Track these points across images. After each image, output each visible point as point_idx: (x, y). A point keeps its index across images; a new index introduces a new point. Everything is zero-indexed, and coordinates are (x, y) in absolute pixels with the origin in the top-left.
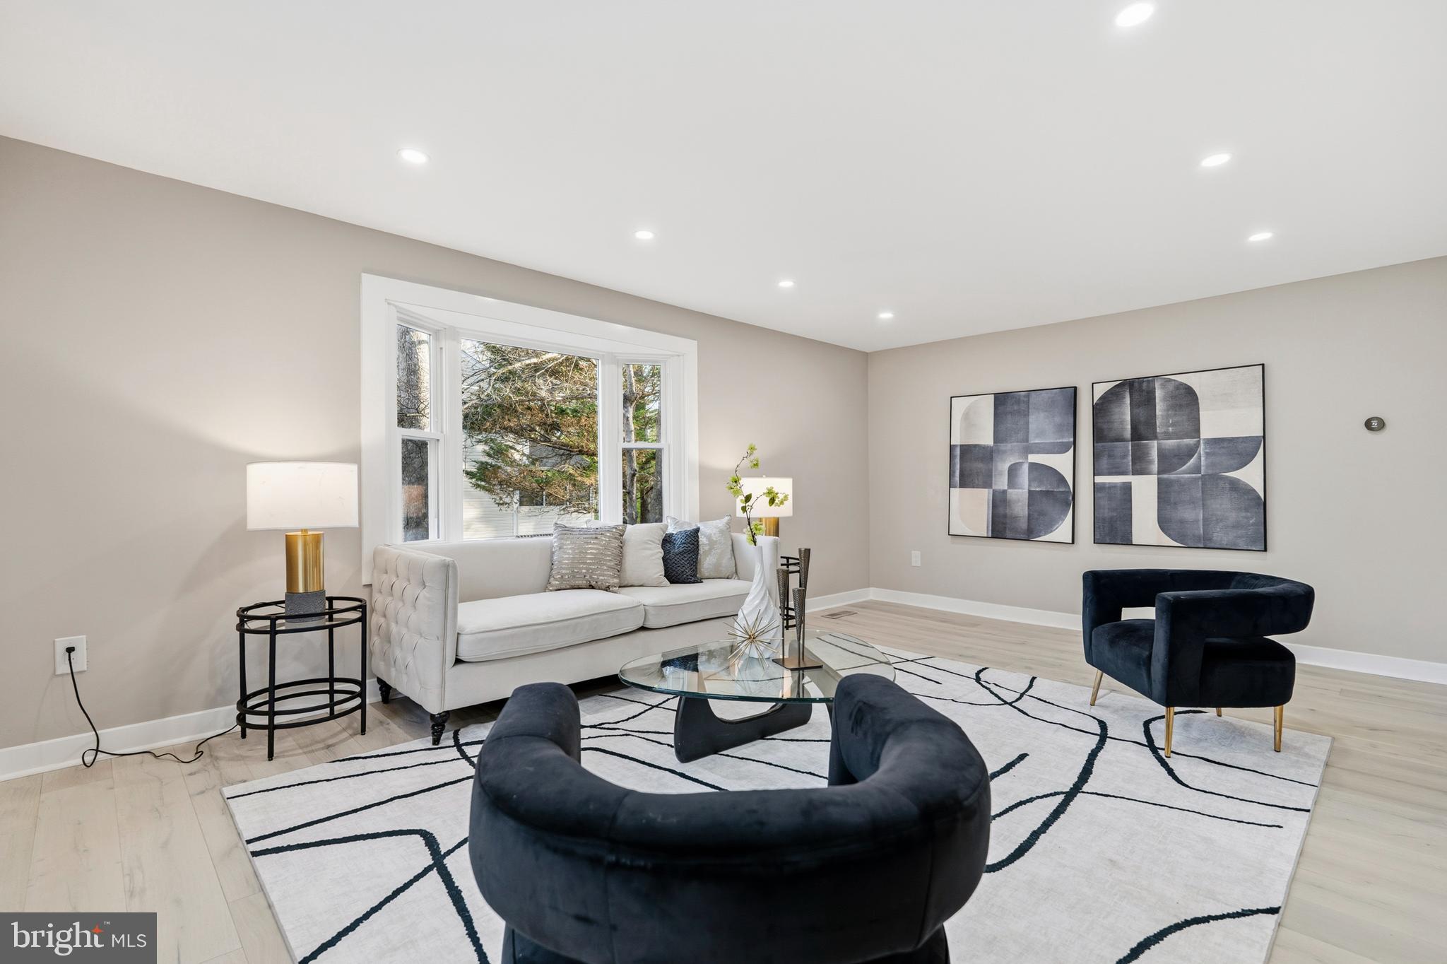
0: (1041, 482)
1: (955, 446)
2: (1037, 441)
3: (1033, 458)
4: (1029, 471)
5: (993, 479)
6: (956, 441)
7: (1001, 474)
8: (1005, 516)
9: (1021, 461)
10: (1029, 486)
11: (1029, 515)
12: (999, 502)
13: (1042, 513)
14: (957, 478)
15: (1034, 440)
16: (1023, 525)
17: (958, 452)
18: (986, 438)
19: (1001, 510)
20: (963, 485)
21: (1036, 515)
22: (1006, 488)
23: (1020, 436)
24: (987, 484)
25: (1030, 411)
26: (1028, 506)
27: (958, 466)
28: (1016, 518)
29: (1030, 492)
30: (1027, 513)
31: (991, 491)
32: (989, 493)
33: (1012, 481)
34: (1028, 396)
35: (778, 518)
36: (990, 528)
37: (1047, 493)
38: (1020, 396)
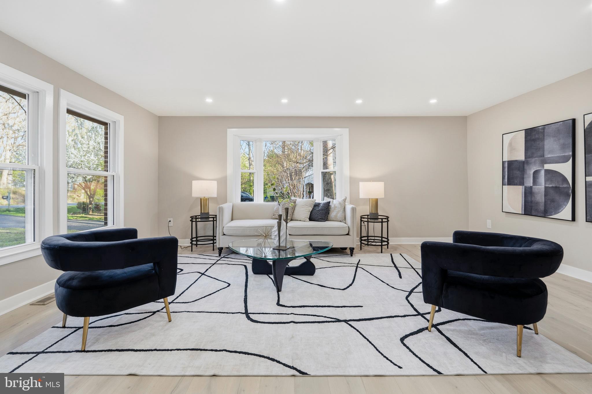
0: (552, 181)
1: (505, 161)
2: (549, 156)
3: (547, 167)
4: (545, 175)
5: (525, 180)
6: (506, 159)
7: (529, 177)
8: (532, 202)
9: (540, 169)
10: (545, 184)
11: (545, 201)
12: (528, 193)
13: (553, 201)
14: (506, 180)
15: (548, 155)
16: (542, 208)
17: (506, 165)
18: (520, 156)
19: (529, 199)
20: (509, 183)
21: (549, 202)
22: (532, 185)
23: (539, 153)
24: (522, 183)
25: (545, 137)
26: (545, 196)
27: (507, 173)
28: (537, 203)
29: (546, 188)
30: (544, 200)
31: (524, 187)
32: (522, 188)
33: (535, 182)
34: (544, 129)
35: (377, 199)
36: (523, 209)
37: (556, 188)
38: (539, 128)
